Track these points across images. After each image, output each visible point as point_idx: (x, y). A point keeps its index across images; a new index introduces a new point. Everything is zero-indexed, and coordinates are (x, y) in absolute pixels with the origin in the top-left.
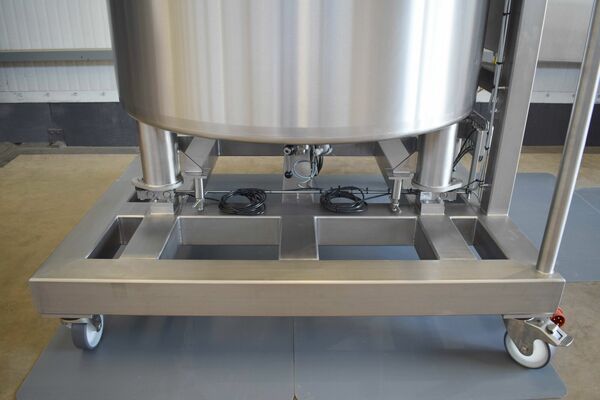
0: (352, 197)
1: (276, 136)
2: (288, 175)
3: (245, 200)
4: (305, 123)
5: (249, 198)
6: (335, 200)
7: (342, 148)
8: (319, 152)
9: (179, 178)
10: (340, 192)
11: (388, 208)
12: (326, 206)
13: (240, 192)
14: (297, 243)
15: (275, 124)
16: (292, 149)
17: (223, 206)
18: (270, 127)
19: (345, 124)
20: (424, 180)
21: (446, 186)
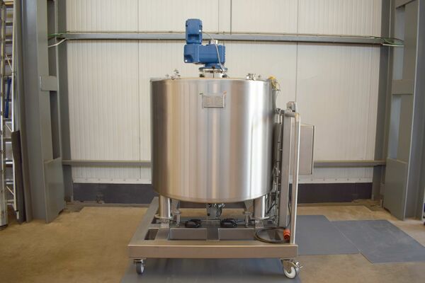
0: (232, 222)
1: (205, 201)
2: (209, 215)
3: (194, 224)
4: (214, 197)
5: (196, 223)
6: (226, 223)
7: (228, 205)
8: (220, 206)
9: (171, 215)
10: (227, 220)
11: (244, 226)
12: (222, 225)
13: (192, 221)
14: (213, 236)
15: (205, 197)
16: (210, 205)
17: (186, 225)
18: (203, 198)
19: (228, 197)
20: (256, 216)
21: (263, 217)
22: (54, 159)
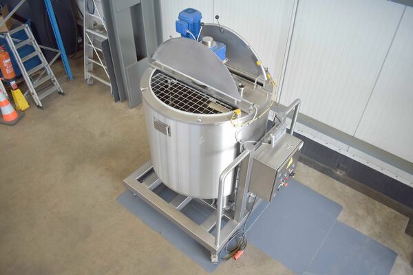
22: (138, 60)
